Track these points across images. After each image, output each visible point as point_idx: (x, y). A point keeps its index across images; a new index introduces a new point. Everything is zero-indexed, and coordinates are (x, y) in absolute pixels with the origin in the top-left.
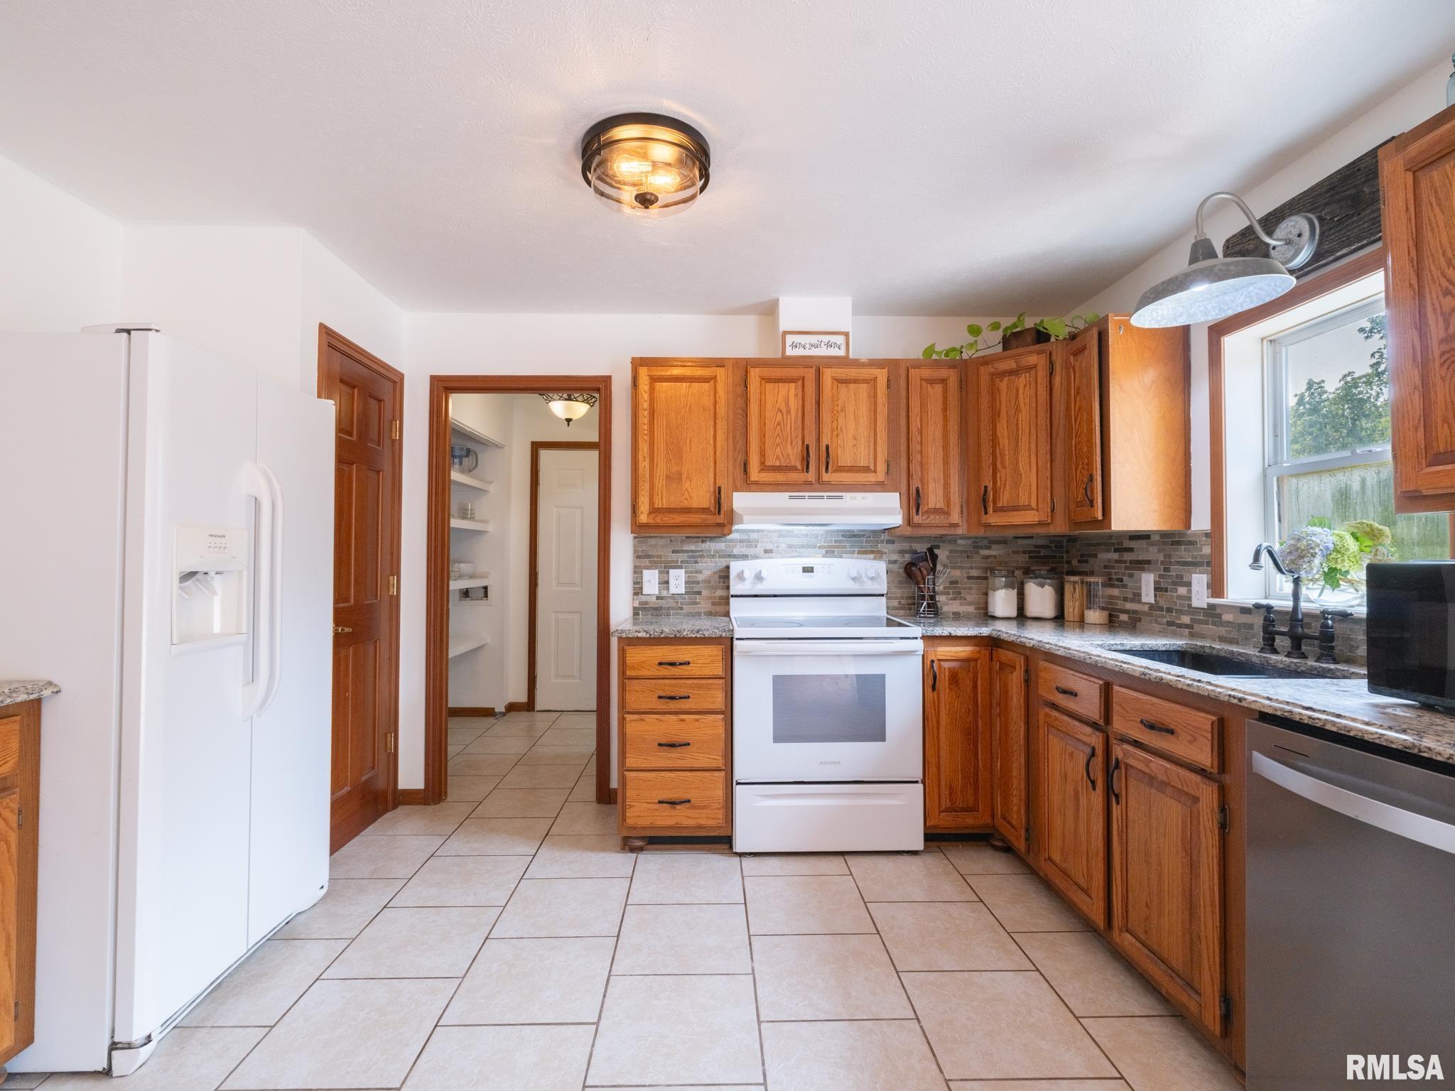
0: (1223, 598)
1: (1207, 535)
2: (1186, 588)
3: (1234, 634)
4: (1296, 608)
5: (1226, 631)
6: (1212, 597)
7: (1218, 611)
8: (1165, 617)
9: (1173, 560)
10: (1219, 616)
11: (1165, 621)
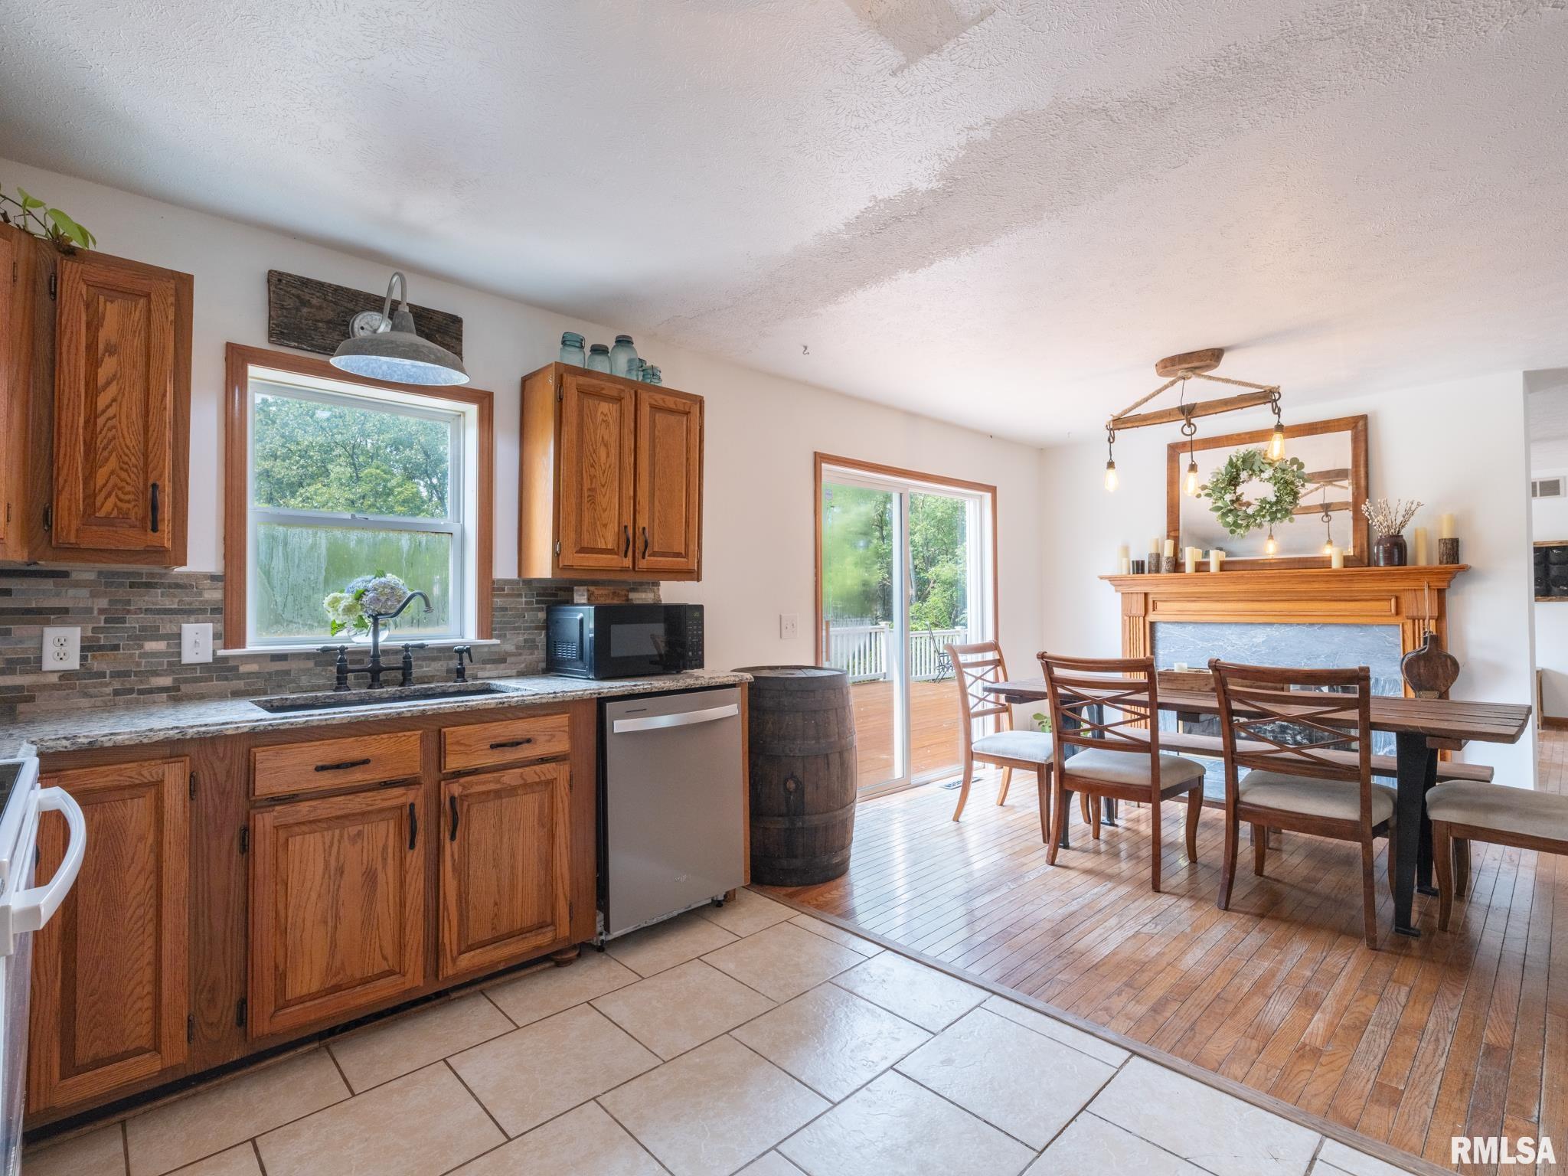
0: (244, 648)
1: (213, 578)
2: (166, 642)
3: (260, 685)
4: (376, 645)
5: (246, 684)
6: (225, 648)
7: (231, 663)
8: (107, 685)
9: (132, 608)
10: (236, 668)
11: (109, 690)
